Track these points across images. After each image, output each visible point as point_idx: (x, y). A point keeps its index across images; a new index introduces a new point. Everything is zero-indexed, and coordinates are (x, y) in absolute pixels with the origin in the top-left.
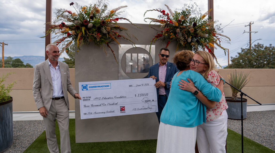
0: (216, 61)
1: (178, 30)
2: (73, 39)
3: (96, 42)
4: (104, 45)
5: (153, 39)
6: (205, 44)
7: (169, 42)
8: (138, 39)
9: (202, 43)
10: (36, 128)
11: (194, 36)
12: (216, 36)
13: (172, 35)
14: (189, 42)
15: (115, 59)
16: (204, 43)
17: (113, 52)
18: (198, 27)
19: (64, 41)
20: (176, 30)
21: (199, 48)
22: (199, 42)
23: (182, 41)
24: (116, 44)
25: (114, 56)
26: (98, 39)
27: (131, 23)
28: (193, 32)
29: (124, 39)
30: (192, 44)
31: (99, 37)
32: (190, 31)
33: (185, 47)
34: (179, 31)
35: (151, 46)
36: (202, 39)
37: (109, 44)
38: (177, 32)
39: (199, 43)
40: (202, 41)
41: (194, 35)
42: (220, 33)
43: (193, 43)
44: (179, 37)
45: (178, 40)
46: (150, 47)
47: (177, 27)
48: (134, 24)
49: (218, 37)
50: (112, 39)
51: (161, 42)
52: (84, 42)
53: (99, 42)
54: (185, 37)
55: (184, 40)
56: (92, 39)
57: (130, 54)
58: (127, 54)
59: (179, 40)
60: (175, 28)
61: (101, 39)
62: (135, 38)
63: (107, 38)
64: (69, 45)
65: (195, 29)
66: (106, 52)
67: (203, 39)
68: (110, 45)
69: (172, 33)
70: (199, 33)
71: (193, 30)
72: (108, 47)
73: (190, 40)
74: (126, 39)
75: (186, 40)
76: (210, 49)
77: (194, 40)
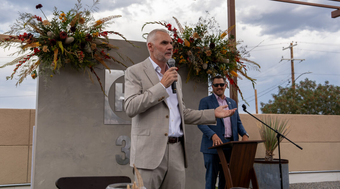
0: (242, 96)
1: (190, 52)
6: (226, 72)
8: (134, 62)
9: (222, 71)
11: (212, 62)
12: (240, 62)
13: (182, 58)
14: (205, 69)
15: (102, 90)
16: (225, 70)
17: (99, 79)
18: (217, 49)
19: (29, 60)
20: (187, 52)
23: (196, 67)
24: (102, 68)
25: (101, 86)
27: (124, 39)
28: (210, 55)
30: (208, 71)
32: (206, 54)
33: (198, 76)
34: (192, 54)
36: (222, 65)
37: (93, 68)
38: (189, 54)
39: (219, 71)
41: (212, 59)
42: (245, 58)
44: (192, 62)
45: (189, 67)
47: (188, 48)
48: (128, 41)
49: (243, 63)
54: (200, 62)
55: (198, 65)
56: (71, 60)
57: (122, 84)
58: (117, 84)
60: (186, 50)
61: (85, 60)
62: (130, 61)
63: (92, 59)
65: (213, 52)
67: (224, 66)
68: (95, 70)
69: (182, 56)
70: (219, 57)
71: (209, 52)
72: (93, 72)
73: (205, 66)
74: (117, 61)
75: (200, 65)
76: (233, 79)
77: (211, 66)
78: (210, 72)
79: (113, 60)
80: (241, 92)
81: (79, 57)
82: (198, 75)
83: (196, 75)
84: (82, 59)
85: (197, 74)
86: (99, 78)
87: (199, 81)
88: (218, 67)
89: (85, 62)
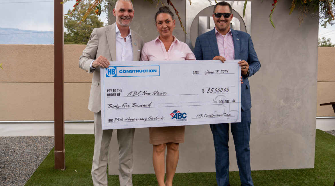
15: (182, 26)
17: (178, 13)
21: (332, 6)
25: (180, 21)
33: (306, 4)
35: (246, 2)
46: (245, 5)
57: (207, 17)
58: (201, 18)
72: (170, 4)
83: (303, 4)
85: (304, 2)
86: (177, 10)
87: (307, 11)
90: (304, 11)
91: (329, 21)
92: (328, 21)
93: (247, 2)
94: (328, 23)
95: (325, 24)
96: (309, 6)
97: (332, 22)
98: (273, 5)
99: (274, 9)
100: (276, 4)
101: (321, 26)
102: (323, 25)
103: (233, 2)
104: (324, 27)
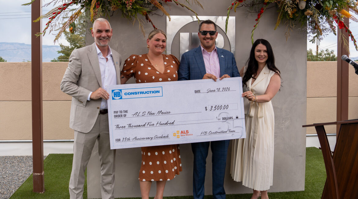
0: (355, 45)
2: (83, 6)
3: (125, 12)
4: (139, 17)
5: (233, 5)
6: (334, 12)
7: (262, 9)
8: (202, 5)
9: (327, 11)
10: (15, 171)
14: (302, 9)
16: (332, 9)
19: (66, 10)
21: (320, 21)
22: (321, 9)
23: (288, 7)
24: (162, 14)
26: (129, 6)
29: (178, 5)
30: (307, 12)
31: (131, 2)
33: (293, 19)
35: (228, 17)
36: (327, 3)
37: (148, 15)
39: (322, 11)
40: (328, 5)
43: (310, 12)
45: (279, 6)
46: (227, 20)
50: (154, 6)
51: (248, 11)
52: (103, 11)
53: (130, 11)
55: (291, 4)
56: (118, 6)
57: (189, 33)
58: (182, 34)
59: (281, 6)
61: (134, 5)
62: (197, 3)
63: (145, 4)
64: (74, 17)
66: (144, 30)
67: (330, 3)
68: (150, 17)
72: (148, 21)
73: (303, 5)
74: (181, 5)
75: (295, 4)
76: (343, 21)
77: (311, 4)
78: (309, 13)
79: (175, 3)
80: (354, 40)
81: (126, 2)
82: (292, 17)
83: (289, 19)
84: (130, 4)
85: (290, 17)
87: (294, 26)
88: (321, 5)
89: (135, 8)
90: (291, 26)
91: (318, 36)
92: (316, 36)
93: (230, 17)
94: (316, 38)
95: (314, 39)
96: (295, 21)
97: (320, 37)
98: (257, 20)
99: (257, 25)
100: (259, 19)
101: (310, 41)
102: (312, 40)
103: (218, 18)
104: (313, 43)
